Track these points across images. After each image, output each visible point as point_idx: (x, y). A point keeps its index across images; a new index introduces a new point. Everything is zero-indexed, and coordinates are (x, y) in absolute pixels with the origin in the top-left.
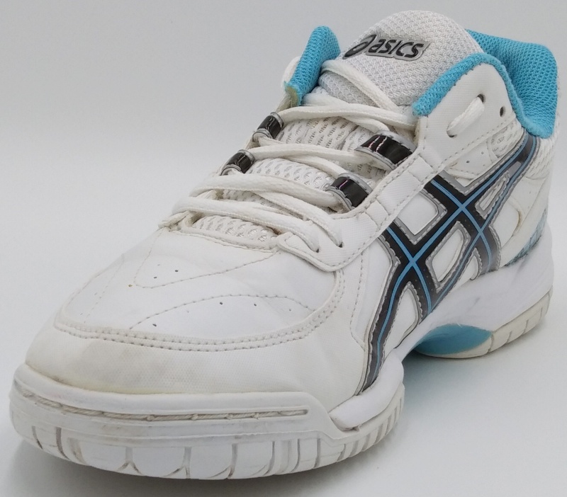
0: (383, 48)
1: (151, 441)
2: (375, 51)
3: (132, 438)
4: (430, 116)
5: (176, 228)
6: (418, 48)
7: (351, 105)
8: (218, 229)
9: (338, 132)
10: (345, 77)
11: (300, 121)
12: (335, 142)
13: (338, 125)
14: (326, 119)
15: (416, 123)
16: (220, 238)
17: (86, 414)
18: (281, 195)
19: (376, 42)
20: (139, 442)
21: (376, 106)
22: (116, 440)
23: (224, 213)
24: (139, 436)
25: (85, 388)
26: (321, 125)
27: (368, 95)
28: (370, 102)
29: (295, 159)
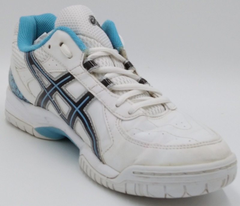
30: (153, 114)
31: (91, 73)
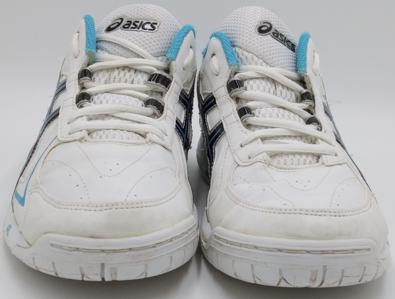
0: (132, 26)
1: (157, 257)
2: (128, 28)
3: (148, 258)
4: (176, 60)
5: (84, 140)
6: (154, 25)
7: (129, 60)
8: (107, 138)
9: (128, 75)
10: (119, 43)
11: (101, 70)
12: (129, 80)
13: (126, 71)
14: (118, 68)
15: (169, 65)
16: (121, 142)
17: (122, 252)
18: (125, 113)
19: (125, 22)
20: (151, 260)
21: (143, 58)
22: (140, 262)
23: (108, 128)
24: (151, 256)
25: (115, 238)
26: (116, 72)
27: (138, 52)
28: (139, 56)
29: (114, 92)
30: (285, 164)
31: (232, 98)
